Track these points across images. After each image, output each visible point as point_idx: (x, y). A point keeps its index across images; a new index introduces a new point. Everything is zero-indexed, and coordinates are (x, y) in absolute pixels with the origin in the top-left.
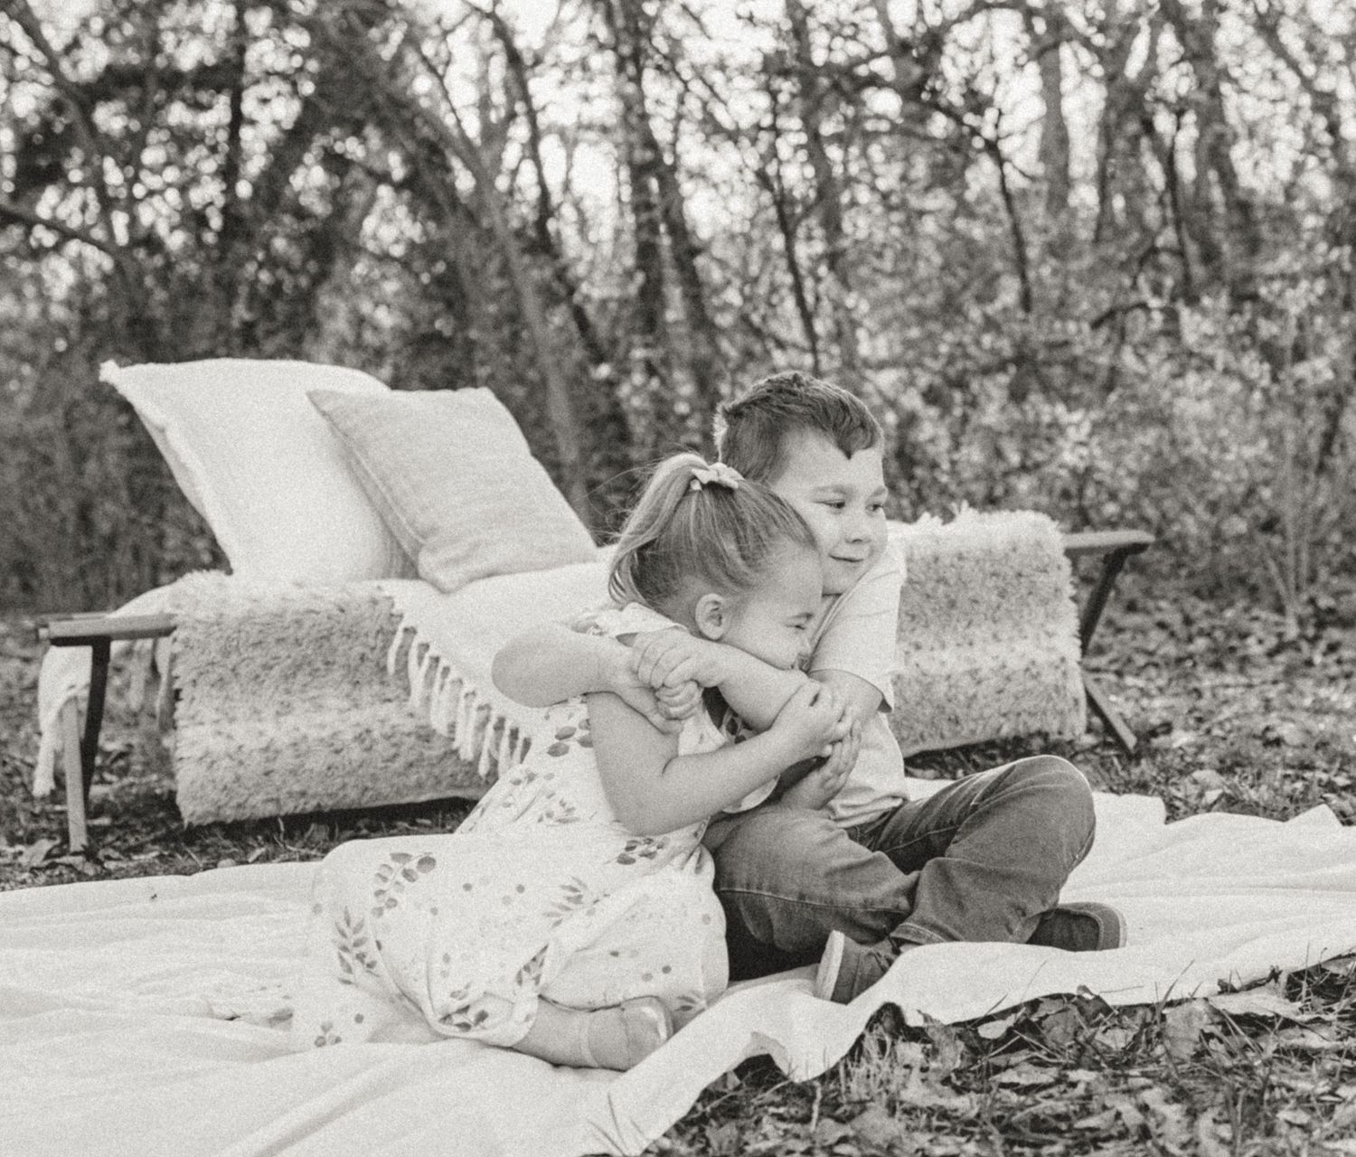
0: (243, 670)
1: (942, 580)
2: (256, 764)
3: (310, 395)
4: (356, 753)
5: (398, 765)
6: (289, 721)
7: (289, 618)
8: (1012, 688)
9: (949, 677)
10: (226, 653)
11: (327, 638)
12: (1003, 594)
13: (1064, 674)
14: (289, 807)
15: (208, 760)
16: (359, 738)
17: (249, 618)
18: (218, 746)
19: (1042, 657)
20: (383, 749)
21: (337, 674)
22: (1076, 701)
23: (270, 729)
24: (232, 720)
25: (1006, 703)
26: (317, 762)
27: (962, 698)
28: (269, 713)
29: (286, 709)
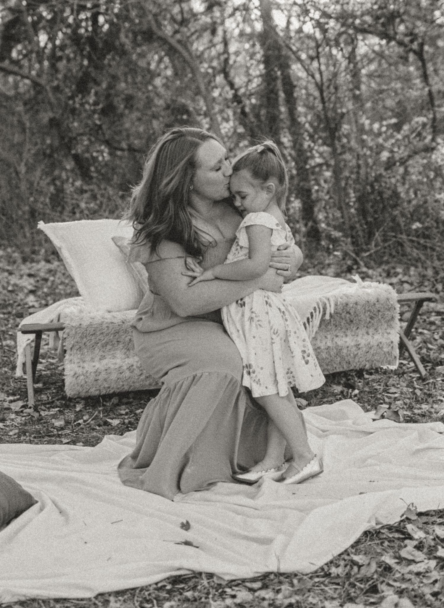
0: (88, 344)
1: (348, 313)
2: (92, 378)
3: (113, 239)
4: (127, 374)
5: (143, 377)
6: (104, 362)
7: (104, 326)
8: (372, 351)
9: (348, 347)
10: (82, 338)
11: (118, 333)
12: (371, 318)
13: (392, 347)
14: (104, 392)
15: (76, 376)
16: (129, 369)
17: (91, 325)
18: (79, 371)
19: (384, 340)
20: (137, 372)
21: (121, 346)
22: (395, 357)
23: (97, 365)
24: (84, 362)
25: (369, 356)
26: (114, 376)
27: (352, 355)
28: (97, 359)
29: (103, 358)
